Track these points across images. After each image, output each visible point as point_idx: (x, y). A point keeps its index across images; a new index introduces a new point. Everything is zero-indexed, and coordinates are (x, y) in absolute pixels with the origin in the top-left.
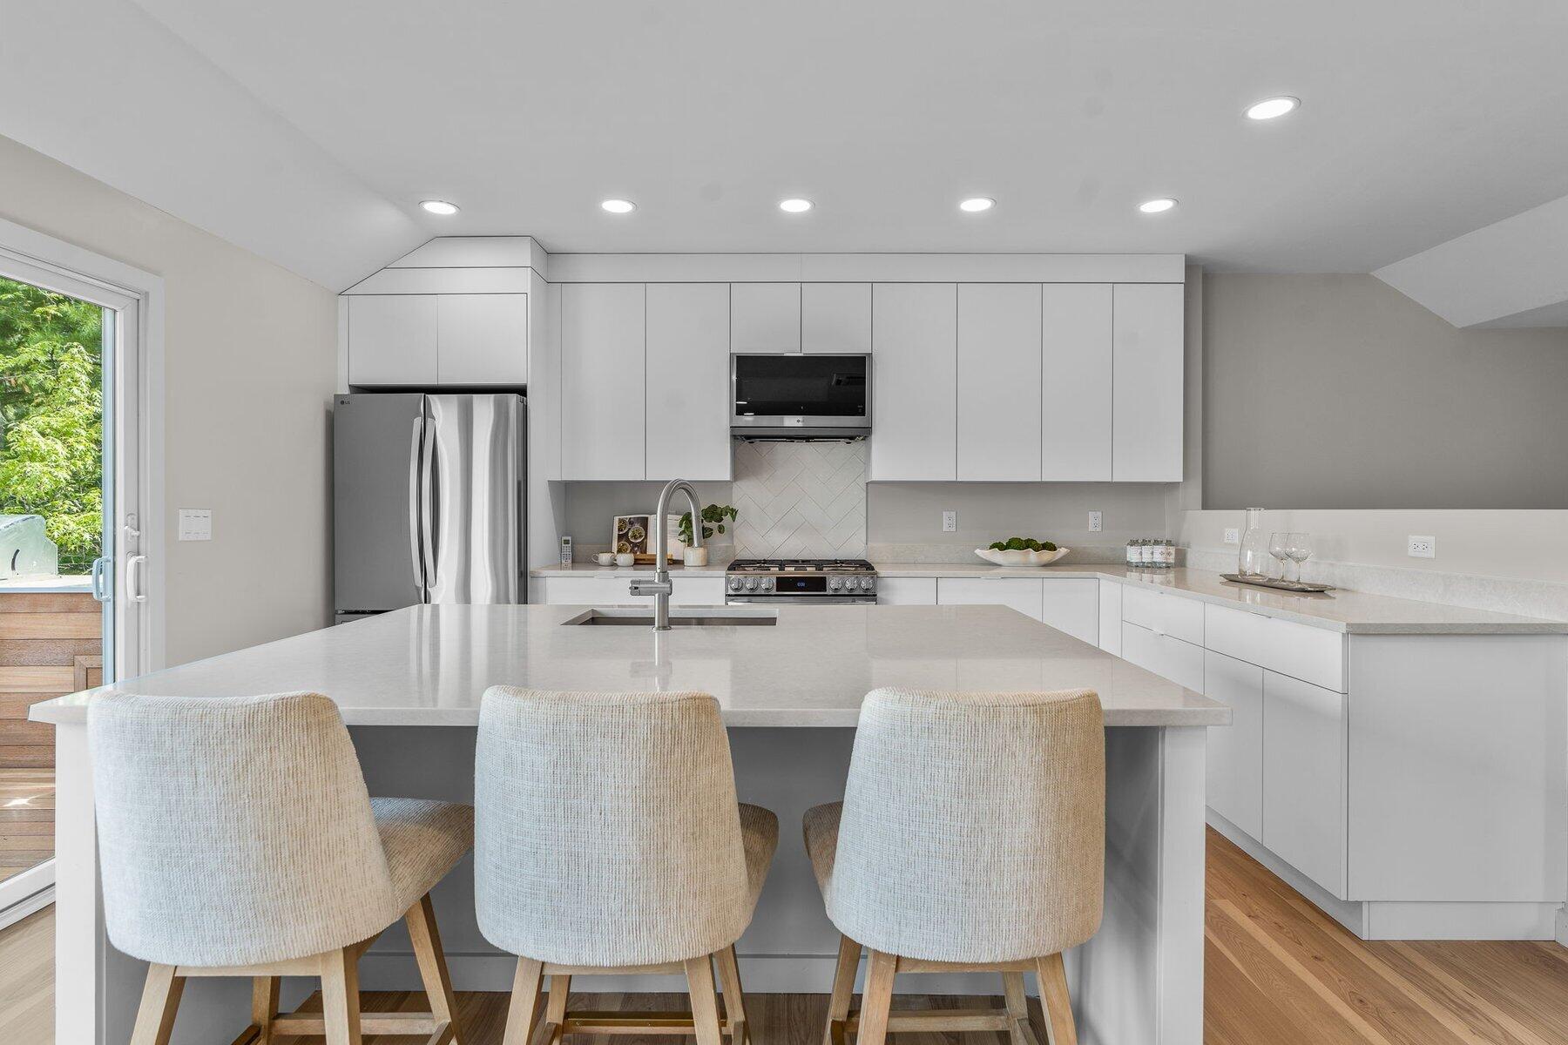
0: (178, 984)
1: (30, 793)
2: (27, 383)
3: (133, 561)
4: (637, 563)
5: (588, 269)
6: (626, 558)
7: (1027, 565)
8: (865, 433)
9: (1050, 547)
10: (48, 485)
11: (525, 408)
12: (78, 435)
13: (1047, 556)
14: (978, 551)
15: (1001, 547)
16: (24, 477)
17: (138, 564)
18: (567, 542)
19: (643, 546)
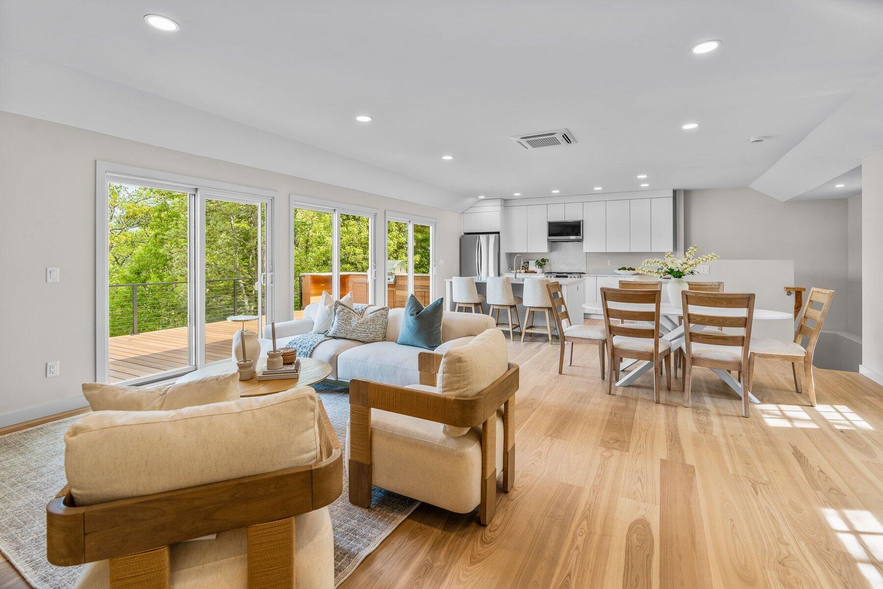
3: (435, 268)
4: (526, 272)
5: (513, 203)
6: (524, 271)
7: (628, 274)
8: (581, 241)
9: (634, 270)
11: (499, 237)
13: (632, 272)
14: (615, 271)
15: (619, 269)
18: (510, 267)
19: (527, 268)
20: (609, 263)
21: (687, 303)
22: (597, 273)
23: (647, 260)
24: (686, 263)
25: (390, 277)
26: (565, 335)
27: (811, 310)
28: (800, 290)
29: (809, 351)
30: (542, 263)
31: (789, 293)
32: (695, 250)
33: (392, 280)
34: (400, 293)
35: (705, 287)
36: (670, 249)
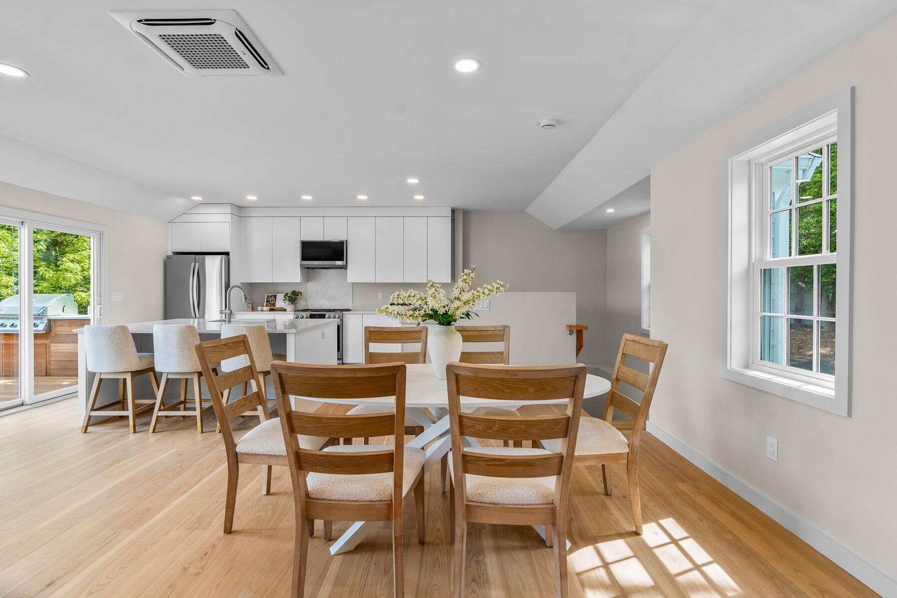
0: (101, 380)
1: (69, 381)
2: (65, 239)
3: (99, 307)
4: (271, 310)
5: (252, 213)
6: (269, 309)
8: (344, 267)
10: (74, 282)
11: (229, 260)
12: (85, 262)
16: (64, 279)
17: (100, 308)
18: (250, 303)
19: (274, 305)
20: (380, 296)
21: (459, 393)
22: (366, 310)
23: (398, 293)
24: (458, 299)
25: (38, 322)
26: (238, 449)
27: (625, 369)
28: (581, 328)
29: (634, 442)
30: (293, 297)
31: (571, 333)
32: (472, 275)
33: (41, 327)
34: (59, 348)
35: (486, 333)
36: (448, 279)
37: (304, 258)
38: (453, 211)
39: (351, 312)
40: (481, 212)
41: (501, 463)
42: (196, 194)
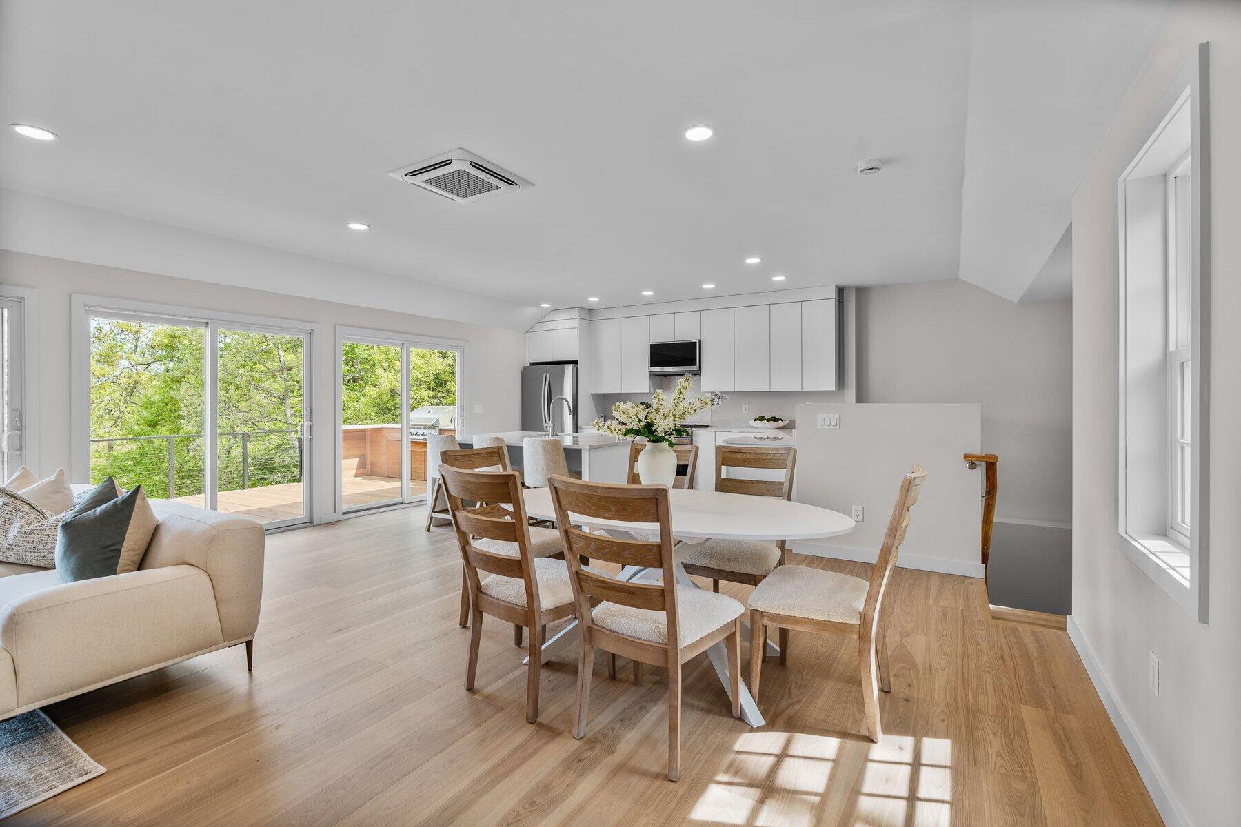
3: (461, 419)
5: (602, 315)
7: (768, 428)
8: (697, 374)
11: (578, 368)
13: (773, 424)
14: (749, 422)
15: (755, 420)
18: (602, 416)
20: (744, 408)
31: (973, 466)
36: (832, 385)
37: (653, 364)
38: (841, 291)
39: (708, 429)
40: (884, 287)
41: (605, 585)
42: (546, 302)
